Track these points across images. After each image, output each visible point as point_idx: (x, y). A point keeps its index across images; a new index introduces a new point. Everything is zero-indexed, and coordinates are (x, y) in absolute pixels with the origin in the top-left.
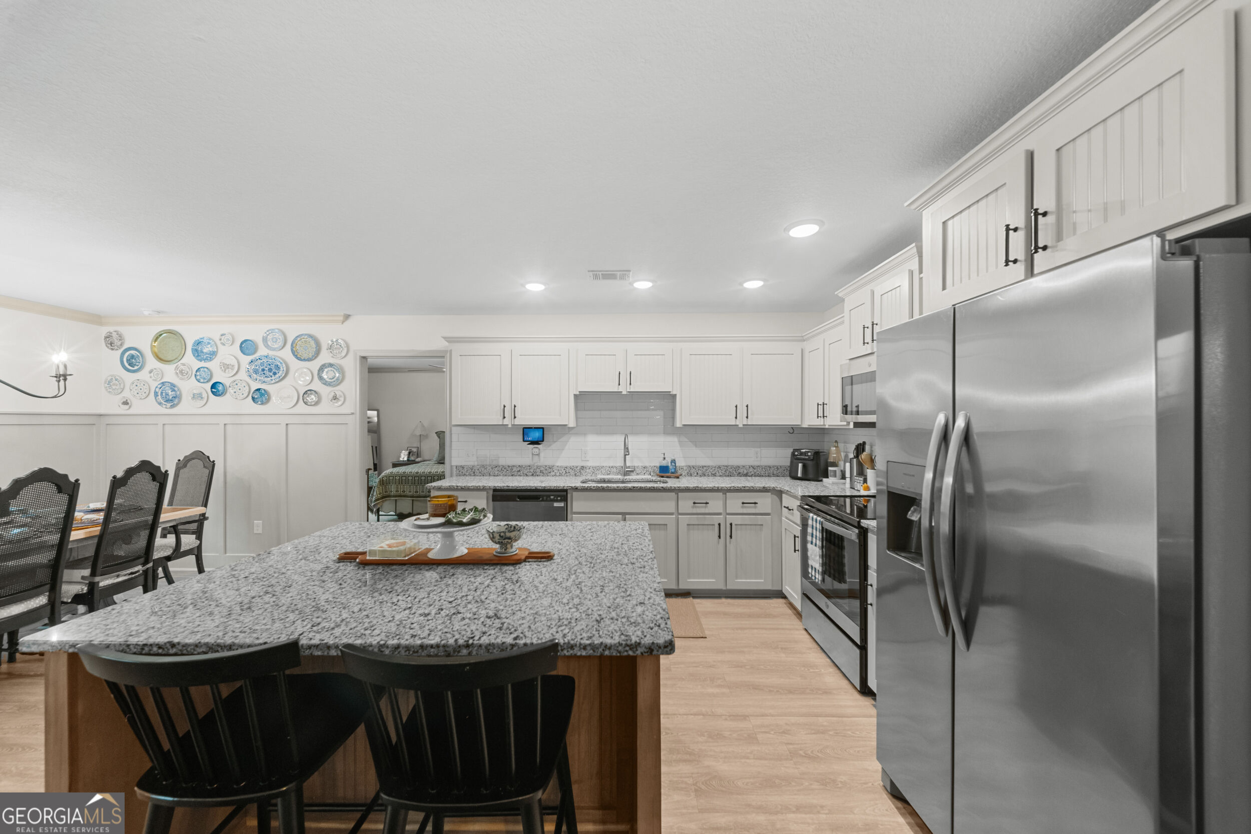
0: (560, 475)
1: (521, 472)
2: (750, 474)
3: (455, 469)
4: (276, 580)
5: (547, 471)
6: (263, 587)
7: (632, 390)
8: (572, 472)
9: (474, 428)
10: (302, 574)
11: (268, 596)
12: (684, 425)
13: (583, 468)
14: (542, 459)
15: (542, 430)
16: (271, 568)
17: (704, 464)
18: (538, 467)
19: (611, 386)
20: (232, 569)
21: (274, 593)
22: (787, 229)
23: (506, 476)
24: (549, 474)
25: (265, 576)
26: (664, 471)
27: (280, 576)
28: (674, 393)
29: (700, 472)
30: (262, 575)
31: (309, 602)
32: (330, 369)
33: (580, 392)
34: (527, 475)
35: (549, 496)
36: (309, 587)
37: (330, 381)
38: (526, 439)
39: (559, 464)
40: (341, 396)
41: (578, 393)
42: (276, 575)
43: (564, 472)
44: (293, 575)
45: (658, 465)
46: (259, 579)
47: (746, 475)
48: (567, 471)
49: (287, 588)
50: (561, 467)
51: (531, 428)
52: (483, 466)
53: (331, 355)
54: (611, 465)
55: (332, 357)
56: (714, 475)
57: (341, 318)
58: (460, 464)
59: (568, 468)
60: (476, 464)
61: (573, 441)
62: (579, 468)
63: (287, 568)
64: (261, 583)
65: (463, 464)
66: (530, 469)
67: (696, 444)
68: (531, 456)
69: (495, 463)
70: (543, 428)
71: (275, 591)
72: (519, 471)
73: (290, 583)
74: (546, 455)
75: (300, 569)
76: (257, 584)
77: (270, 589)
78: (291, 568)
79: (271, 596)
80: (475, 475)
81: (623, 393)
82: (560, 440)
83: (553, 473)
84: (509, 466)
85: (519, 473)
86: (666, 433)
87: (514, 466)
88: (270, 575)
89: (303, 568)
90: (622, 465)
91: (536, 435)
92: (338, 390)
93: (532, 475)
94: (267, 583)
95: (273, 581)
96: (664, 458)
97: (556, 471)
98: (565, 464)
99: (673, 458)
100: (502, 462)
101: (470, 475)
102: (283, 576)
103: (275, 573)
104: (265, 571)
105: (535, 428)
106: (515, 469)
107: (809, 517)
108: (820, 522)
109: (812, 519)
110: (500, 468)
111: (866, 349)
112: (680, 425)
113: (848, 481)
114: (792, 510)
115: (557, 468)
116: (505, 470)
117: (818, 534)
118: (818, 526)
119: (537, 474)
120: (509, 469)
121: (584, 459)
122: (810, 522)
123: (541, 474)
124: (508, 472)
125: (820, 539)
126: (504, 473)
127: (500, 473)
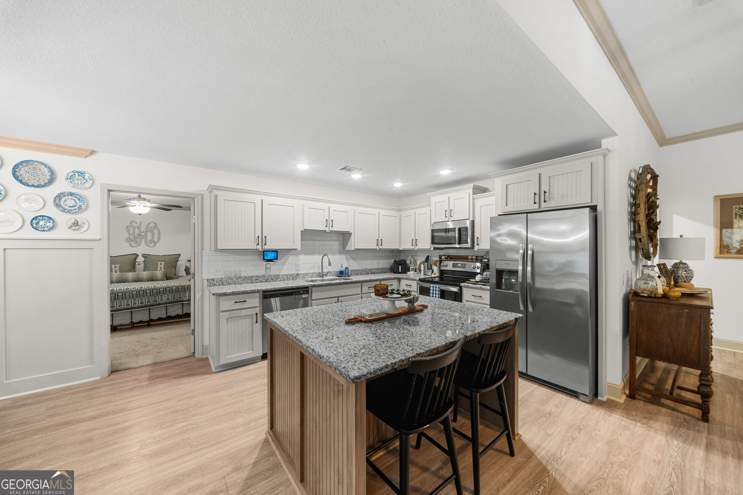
0: (284, 280)
1: (258, 280)
2: (375, 273)
3: (205, 282)
5: (276, 278)
7: (332, 230)
8: (291, 278)
9: (222, 252)
12: (356, 249)
13: (297, 274)
14: (272, 271)
15: (276, 252)
17: (356, 269)
18: (269, 276)
19: (321, 227)
22: (439, 171)
23: (247, 283)
24: (277, 280)
26: (341, 274)
28: (351, 232)
29: (356, 273)
32: (70, 197)
33: (304, 229)
34: (262, 282)
35: (300, 292)
37: (70, 208)
38: (266, 258)
39: (282, 273)
40: (84, 224)
41: (303, 230)
43: (286, 278)
45: (338, 270)
47: (374, 273)
48: (288, 277)
50: (284, 275)
51: (269, 251)
52: (230, 278)
53: (72, 185)
54: (313, 272)
55: (73, 187)
56: (361, 274)
57: (88, 153)
58: (211, 278)
59: (289, 275)
60: (223, 277)
61: (291, 259)
62: (295, 275)
65: (213, 277)
66: (264, 278)
67: (354, 259)
68: (264, 269)
69: (238, 275)
70: (277, 251)
72: (257, 279)
74: (275, 268)
80: (223, 285)
81: (327, 231)
82: (283, 259)
83: (280, 279)
84: (249, 277)
85: (257, 281)
86: (340, 253)
87: (253, 276)
90: (320, 271)
91: (271, 256)
92: (80, 217)
93: (266, 281)
96: (342, 267)
97: (281, 278)
98: (286, 273)
99: (347, 266)
100: (243, 274)
101: (220, 285)
105: (272, 251)
106: (253, 278)
107: (431, 286)
108: (439, 287)
109: (433, 287)
110: (243, 278)
111: (446, 219)
112: (353, 249)
113: (422, 272)
114: (411, 286)
115: (282, 276)
116: (247, 280)
117: (437, 292)
118: (437, 289)
119: (269, 280)
120: (249, 279)
121: (297, 269)
122: (432, 288)
123: (272, 280)
124: (248, 281)
125: (438, 294)
126: (246, 281)
127: (243, 282)
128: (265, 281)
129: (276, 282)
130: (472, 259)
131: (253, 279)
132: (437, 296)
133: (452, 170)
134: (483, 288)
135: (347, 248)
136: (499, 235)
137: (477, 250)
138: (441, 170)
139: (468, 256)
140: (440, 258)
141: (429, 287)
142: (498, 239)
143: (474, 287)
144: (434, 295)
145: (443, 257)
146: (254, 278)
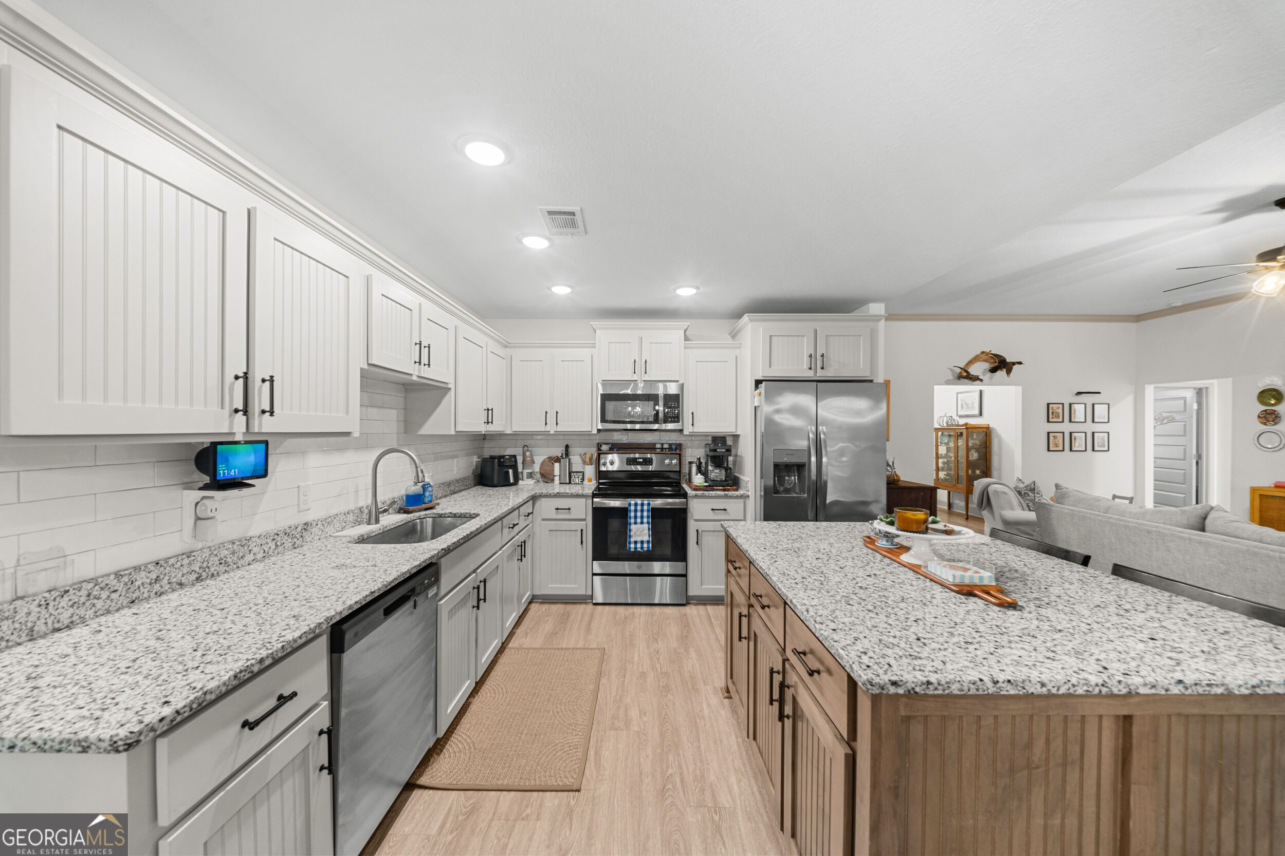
0: (266, 556)
1: (165, 581)
4: (1110, 618)
5: (234, 555)
6: (1129, 618)
8: (288, 543)
10: (1074, 612)
11: (1126, 608)
12: (457, 432)
15: (263, 447)
16: (1111, 637)
20: (1178, 664)
21: (1118, 607)
24: (240, 562)
25: (1124, 630)
26: (414, 502)
27: (1104, 621)
28: (451, 386)
30: (1128, 633)
31: (1088, 589)
34: (181, 585)
35: (423, 582)
36: (1079, 598)
38: (223, 473)
39: (253, 532)
41: (368, 368)
42: (1109, 625)
43: (273, 547)
44: (1086, 616)
46: (1133, 629)
48: (278, 542)
49: (1102, 606)
50: (264, 536)
59: (279, 535)
61: (283, 471)
62: (299, 529)
63: (1088, 627)
64: (1130, 623)
66: (187, 564)
71: (1117, 608)
72: (157, 579)
73: (1096, 609)
75: (1072, 618)
76: (1137, 624)
77: (1122, 612)
78: (1084, 625)
79: (1123, 606)
81: (414, 378)
83: (249, 557)
84: (118, 575)
85: (157, 587)
87: (137, 569)
88: (1117, 628)
89: (1067, 618)
93: (198, 579)
94: (1123, 621)
95: (1115, 619)
97: (255, 550)
98: (270, 528)
102: (1100, 620)
103: (1109, 629)
104: (1122, 637)
106: (141, 578)
107: (630, 505)
108: (649, 504)
109: (636, 504)
110: (84, 593)
111: (632, 376)
112: (453, 433)
113: (557, 479)
114: (569, 509)
115: (259, 542)
116: (104, 595)
117: (645, 514)
118: (645, 508)
119: (212, 570)
120: (120, 587)
121: (302, 507)
122: (633, 508)
123: (222, 568)
124: (114, 596)
125: (648, 517)
126: (99, 604)
127: (82, 612)
128: (194, 577)
129: (239, 573)
130: (662, 449)
131: (137, 583)
132: (645, 520)
133: (697, 288)
134: (729, 495)
135: (426, 430)
136: (778, 411)
137: (688, 433)
138: (680, 287)
139: (655, 444)
140: (599, 449)
141: (627, 506)
142: (777, 418)
143: (713, 495)
144: (639, 520)
145: (605, 448)
146: (143, 574)
